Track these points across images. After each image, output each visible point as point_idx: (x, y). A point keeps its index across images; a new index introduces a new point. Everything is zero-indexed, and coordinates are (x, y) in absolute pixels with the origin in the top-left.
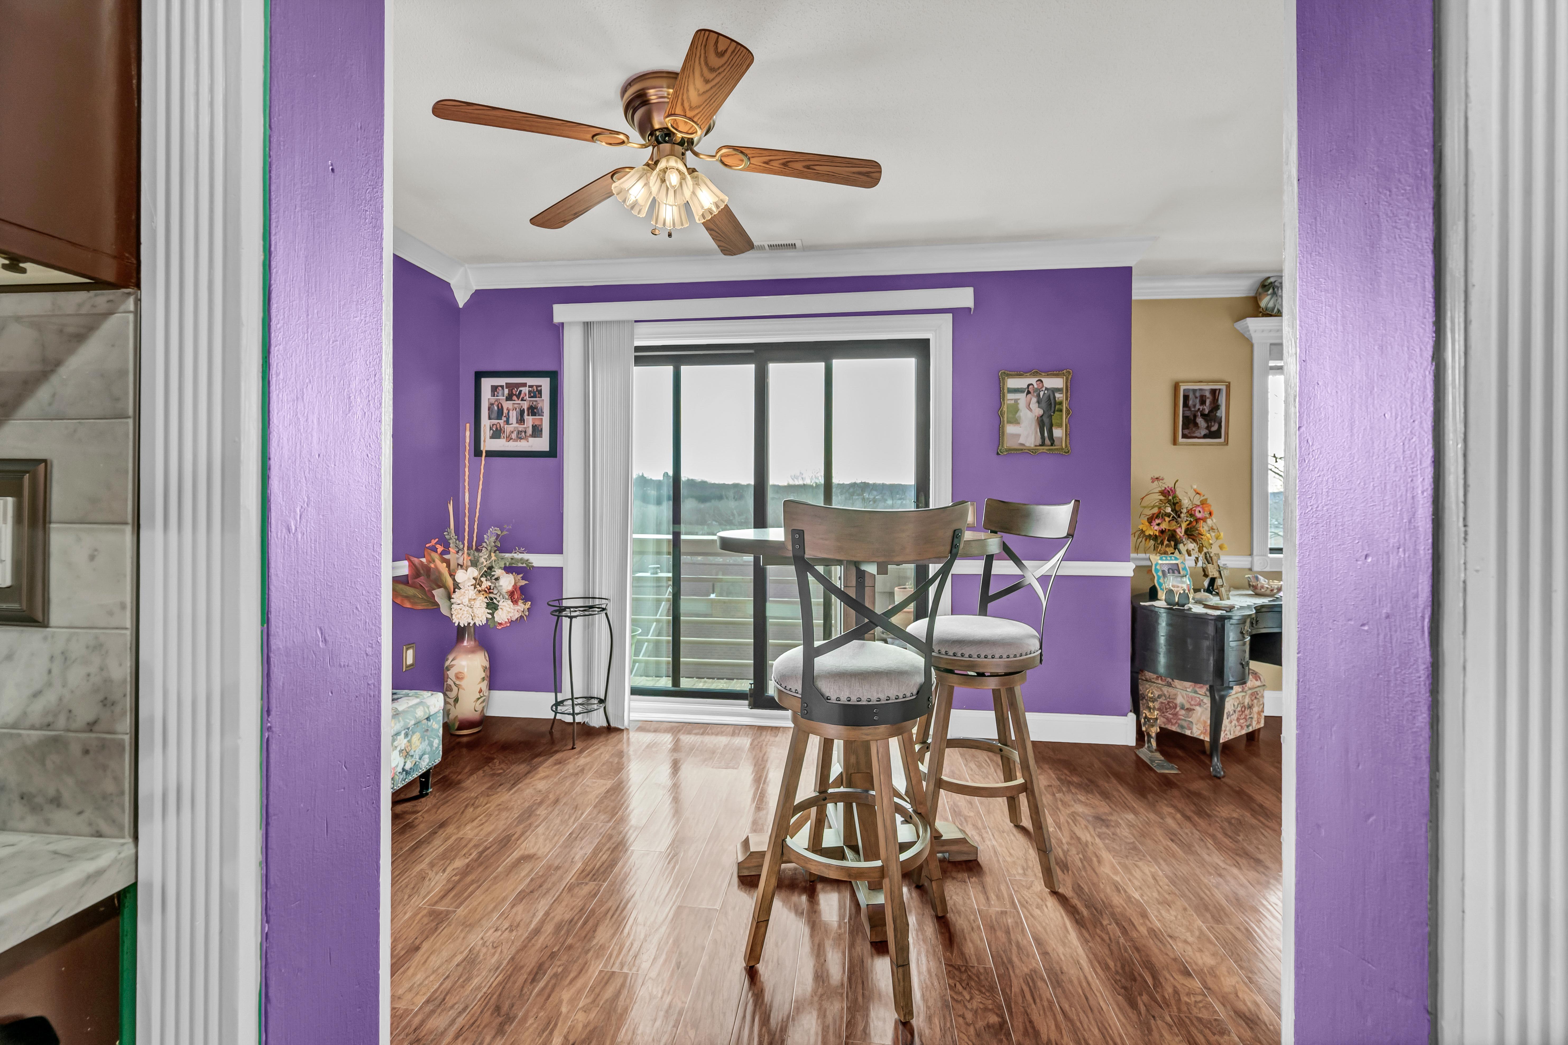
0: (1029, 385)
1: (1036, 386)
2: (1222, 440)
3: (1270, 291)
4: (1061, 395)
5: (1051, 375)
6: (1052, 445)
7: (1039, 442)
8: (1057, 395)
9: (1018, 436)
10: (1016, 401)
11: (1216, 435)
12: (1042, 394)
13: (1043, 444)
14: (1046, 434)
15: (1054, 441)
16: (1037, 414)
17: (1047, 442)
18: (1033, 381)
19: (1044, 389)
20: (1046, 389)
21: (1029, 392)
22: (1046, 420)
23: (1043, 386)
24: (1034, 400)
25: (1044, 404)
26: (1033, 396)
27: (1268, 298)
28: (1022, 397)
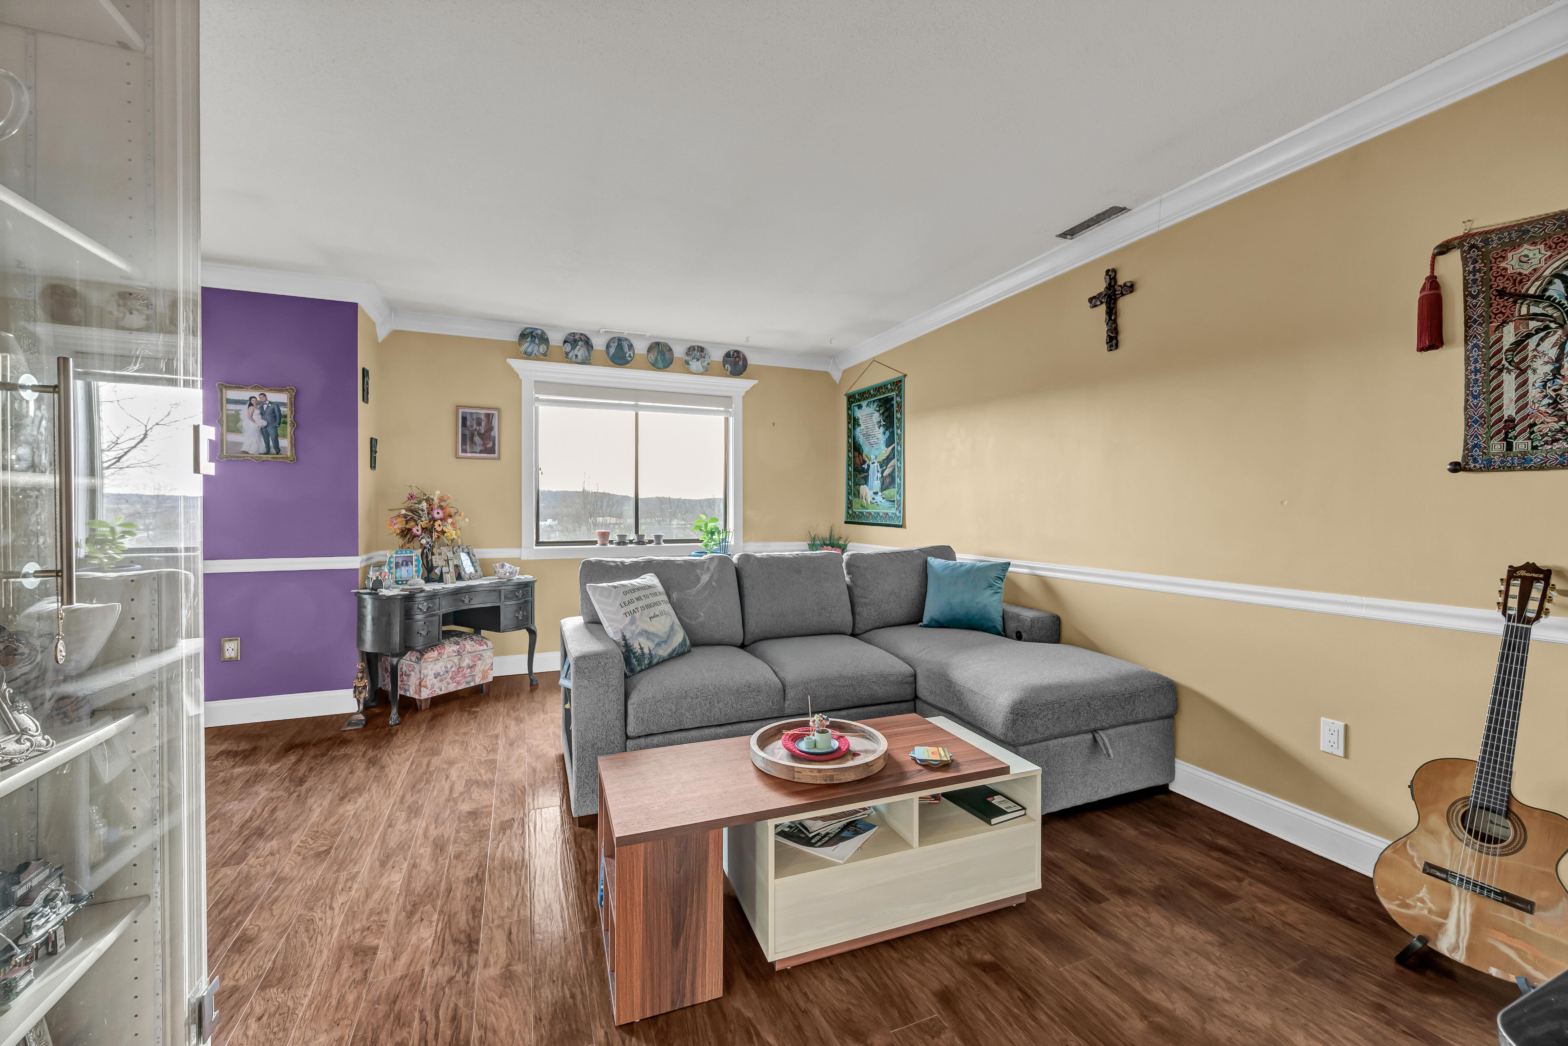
0: (251, 398)
1: (259, 399)
2: (496, 455)
3: (529, 339)
4: (286, 409)
5: (274, 390)
6: (278, 453)
7: (263, 449)
8: (282, 409)
9: (242, 444)
10: (237, 411)
11: (492, 451)
12: (265, 407)
13: (268, 452)
14: (271, 444)
15: (280, 450)
16: (260, 425)
17: (273, 450)
18: (256, 394)
19: (267, 402)
20: (270, 402)
21: (251, 405)
22: (271, 431)
23: (267, 400)
24: (257, 412)
25: (268, 417)
26: (257, 408)
27: (528, 344)
28: (244, 409)
